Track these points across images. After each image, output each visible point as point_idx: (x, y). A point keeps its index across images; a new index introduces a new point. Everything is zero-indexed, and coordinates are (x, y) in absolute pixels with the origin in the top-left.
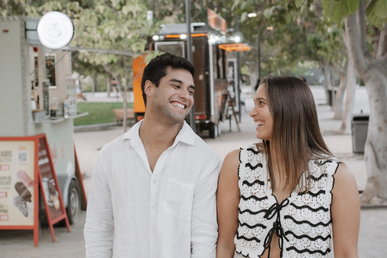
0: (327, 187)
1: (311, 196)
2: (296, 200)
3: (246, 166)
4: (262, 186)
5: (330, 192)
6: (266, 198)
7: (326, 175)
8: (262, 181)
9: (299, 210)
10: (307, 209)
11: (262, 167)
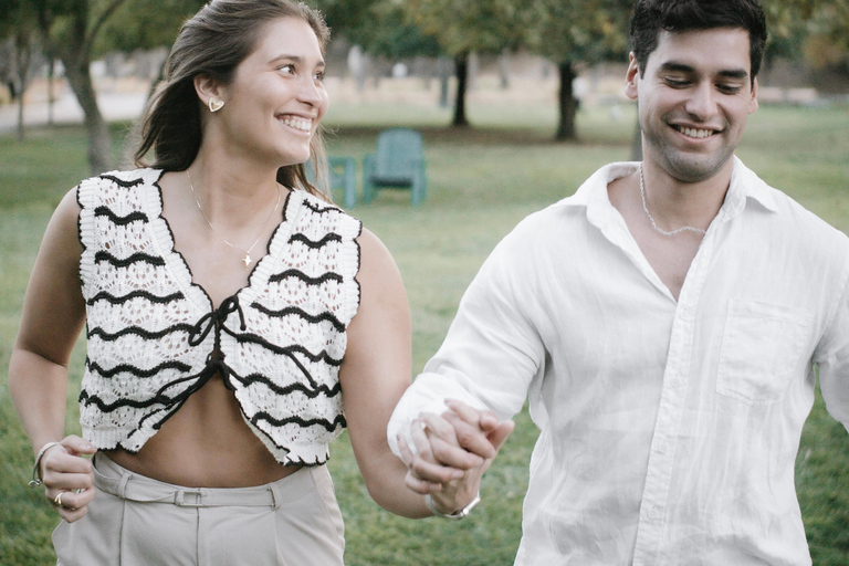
0: (347, 268)
1: (303, 284)
2: (266, 294)
3: (97, 215)
4: (160, 268)
5: (355, 279)
6: (179, 296)
7: (338, 238)
8: (157, 255)
9: (275, 320)
10: (297, 316)
11: (146, 220)
